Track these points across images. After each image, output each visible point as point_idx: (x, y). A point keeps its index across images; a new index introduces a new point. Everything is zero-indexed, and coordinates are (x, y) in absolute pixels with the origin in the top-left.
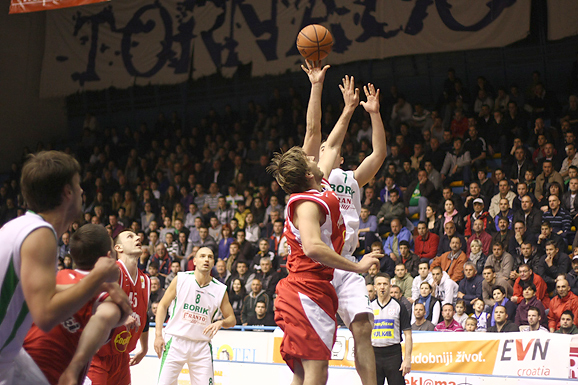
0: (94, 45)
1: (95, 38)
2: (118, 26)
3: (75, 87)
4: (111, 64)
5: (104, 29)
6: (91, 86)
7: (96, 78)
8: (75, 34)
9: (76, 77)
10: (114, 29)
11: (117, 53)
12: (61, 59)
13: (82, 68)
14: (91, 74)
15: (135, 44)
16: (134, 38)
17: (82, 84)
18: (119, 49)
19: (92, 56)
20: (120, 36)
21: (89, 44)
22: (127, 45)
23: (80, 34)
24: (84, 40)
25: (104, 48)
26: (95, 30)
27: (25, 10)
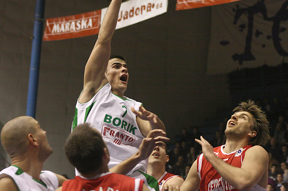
0: (250, 32)
1: (251, 26)
2: (269, 16)
3: (235, 66)
4: (264, 46)
5: (258, 18)
6: (248, 64)
7: (253, 58)
8: (235, 23)
9: (236, 57)
10: (266, 18)
11: (269, 37)
12: (224, 43)
13: (241, 50)
14: (248, 55)
15: (283, 30)
16: (282, 25)
17: (241, 63)
18: (270, 34)
19: (249, 40)
20: (271, 23)
21: (246, 31)
22: (276, 30)
23: (239, 23)
24: (242, 27)
25: (258, 33)
26: (251, 19)
27: (189, 7)
